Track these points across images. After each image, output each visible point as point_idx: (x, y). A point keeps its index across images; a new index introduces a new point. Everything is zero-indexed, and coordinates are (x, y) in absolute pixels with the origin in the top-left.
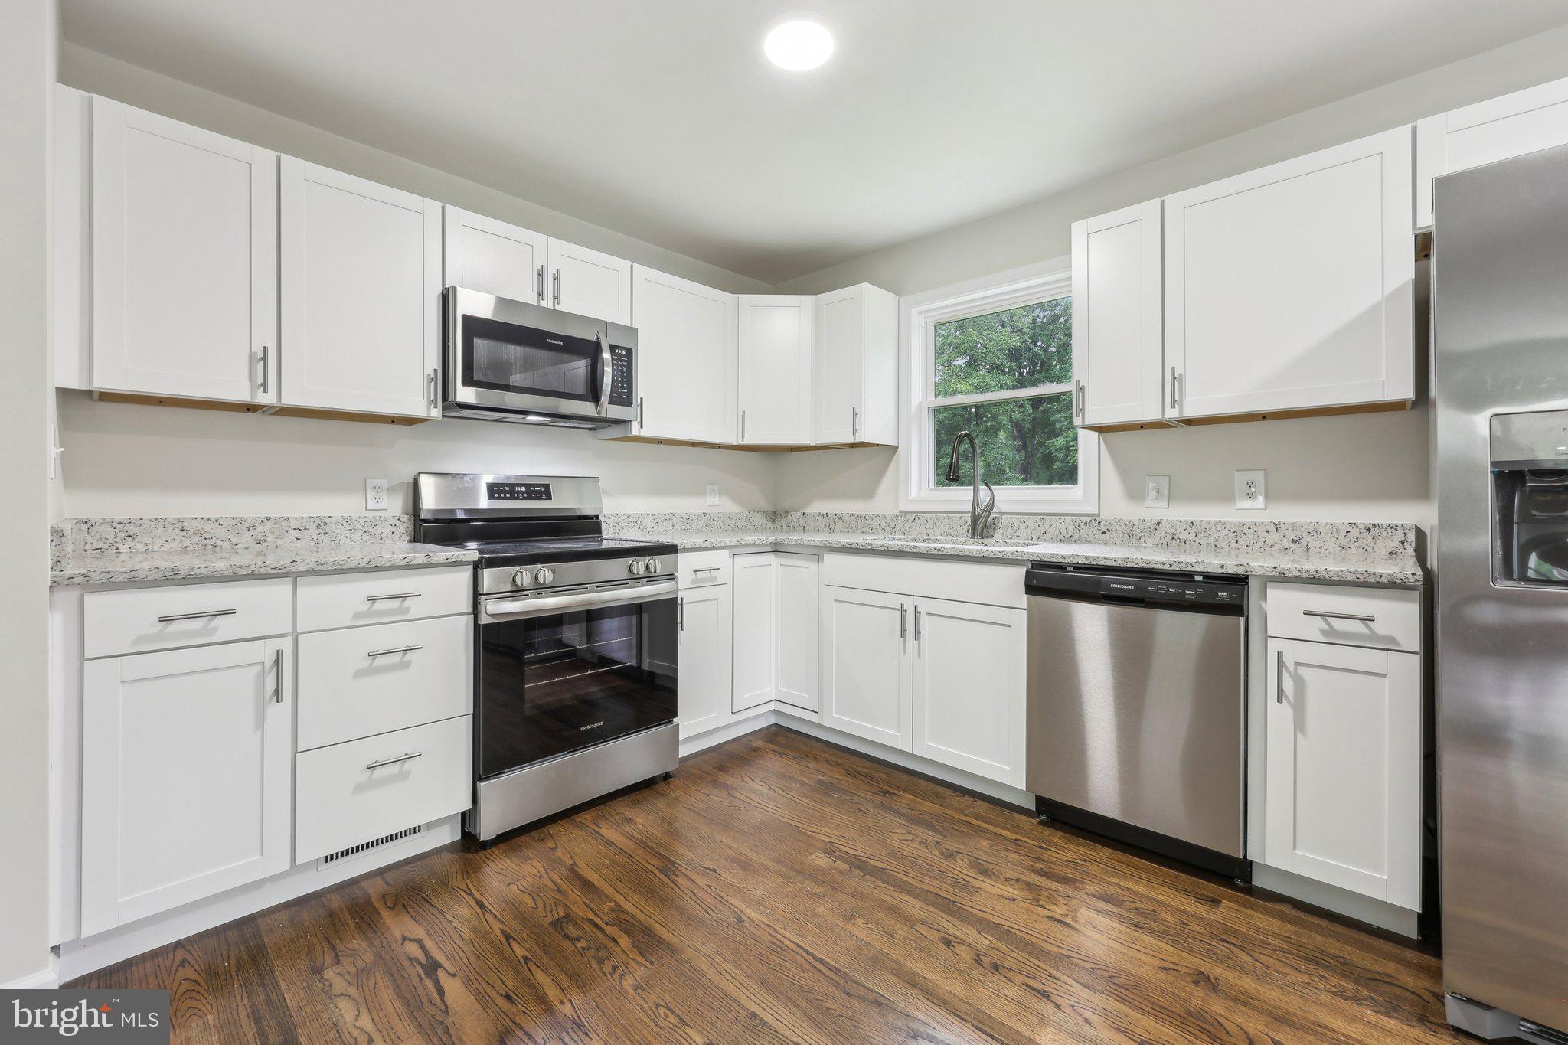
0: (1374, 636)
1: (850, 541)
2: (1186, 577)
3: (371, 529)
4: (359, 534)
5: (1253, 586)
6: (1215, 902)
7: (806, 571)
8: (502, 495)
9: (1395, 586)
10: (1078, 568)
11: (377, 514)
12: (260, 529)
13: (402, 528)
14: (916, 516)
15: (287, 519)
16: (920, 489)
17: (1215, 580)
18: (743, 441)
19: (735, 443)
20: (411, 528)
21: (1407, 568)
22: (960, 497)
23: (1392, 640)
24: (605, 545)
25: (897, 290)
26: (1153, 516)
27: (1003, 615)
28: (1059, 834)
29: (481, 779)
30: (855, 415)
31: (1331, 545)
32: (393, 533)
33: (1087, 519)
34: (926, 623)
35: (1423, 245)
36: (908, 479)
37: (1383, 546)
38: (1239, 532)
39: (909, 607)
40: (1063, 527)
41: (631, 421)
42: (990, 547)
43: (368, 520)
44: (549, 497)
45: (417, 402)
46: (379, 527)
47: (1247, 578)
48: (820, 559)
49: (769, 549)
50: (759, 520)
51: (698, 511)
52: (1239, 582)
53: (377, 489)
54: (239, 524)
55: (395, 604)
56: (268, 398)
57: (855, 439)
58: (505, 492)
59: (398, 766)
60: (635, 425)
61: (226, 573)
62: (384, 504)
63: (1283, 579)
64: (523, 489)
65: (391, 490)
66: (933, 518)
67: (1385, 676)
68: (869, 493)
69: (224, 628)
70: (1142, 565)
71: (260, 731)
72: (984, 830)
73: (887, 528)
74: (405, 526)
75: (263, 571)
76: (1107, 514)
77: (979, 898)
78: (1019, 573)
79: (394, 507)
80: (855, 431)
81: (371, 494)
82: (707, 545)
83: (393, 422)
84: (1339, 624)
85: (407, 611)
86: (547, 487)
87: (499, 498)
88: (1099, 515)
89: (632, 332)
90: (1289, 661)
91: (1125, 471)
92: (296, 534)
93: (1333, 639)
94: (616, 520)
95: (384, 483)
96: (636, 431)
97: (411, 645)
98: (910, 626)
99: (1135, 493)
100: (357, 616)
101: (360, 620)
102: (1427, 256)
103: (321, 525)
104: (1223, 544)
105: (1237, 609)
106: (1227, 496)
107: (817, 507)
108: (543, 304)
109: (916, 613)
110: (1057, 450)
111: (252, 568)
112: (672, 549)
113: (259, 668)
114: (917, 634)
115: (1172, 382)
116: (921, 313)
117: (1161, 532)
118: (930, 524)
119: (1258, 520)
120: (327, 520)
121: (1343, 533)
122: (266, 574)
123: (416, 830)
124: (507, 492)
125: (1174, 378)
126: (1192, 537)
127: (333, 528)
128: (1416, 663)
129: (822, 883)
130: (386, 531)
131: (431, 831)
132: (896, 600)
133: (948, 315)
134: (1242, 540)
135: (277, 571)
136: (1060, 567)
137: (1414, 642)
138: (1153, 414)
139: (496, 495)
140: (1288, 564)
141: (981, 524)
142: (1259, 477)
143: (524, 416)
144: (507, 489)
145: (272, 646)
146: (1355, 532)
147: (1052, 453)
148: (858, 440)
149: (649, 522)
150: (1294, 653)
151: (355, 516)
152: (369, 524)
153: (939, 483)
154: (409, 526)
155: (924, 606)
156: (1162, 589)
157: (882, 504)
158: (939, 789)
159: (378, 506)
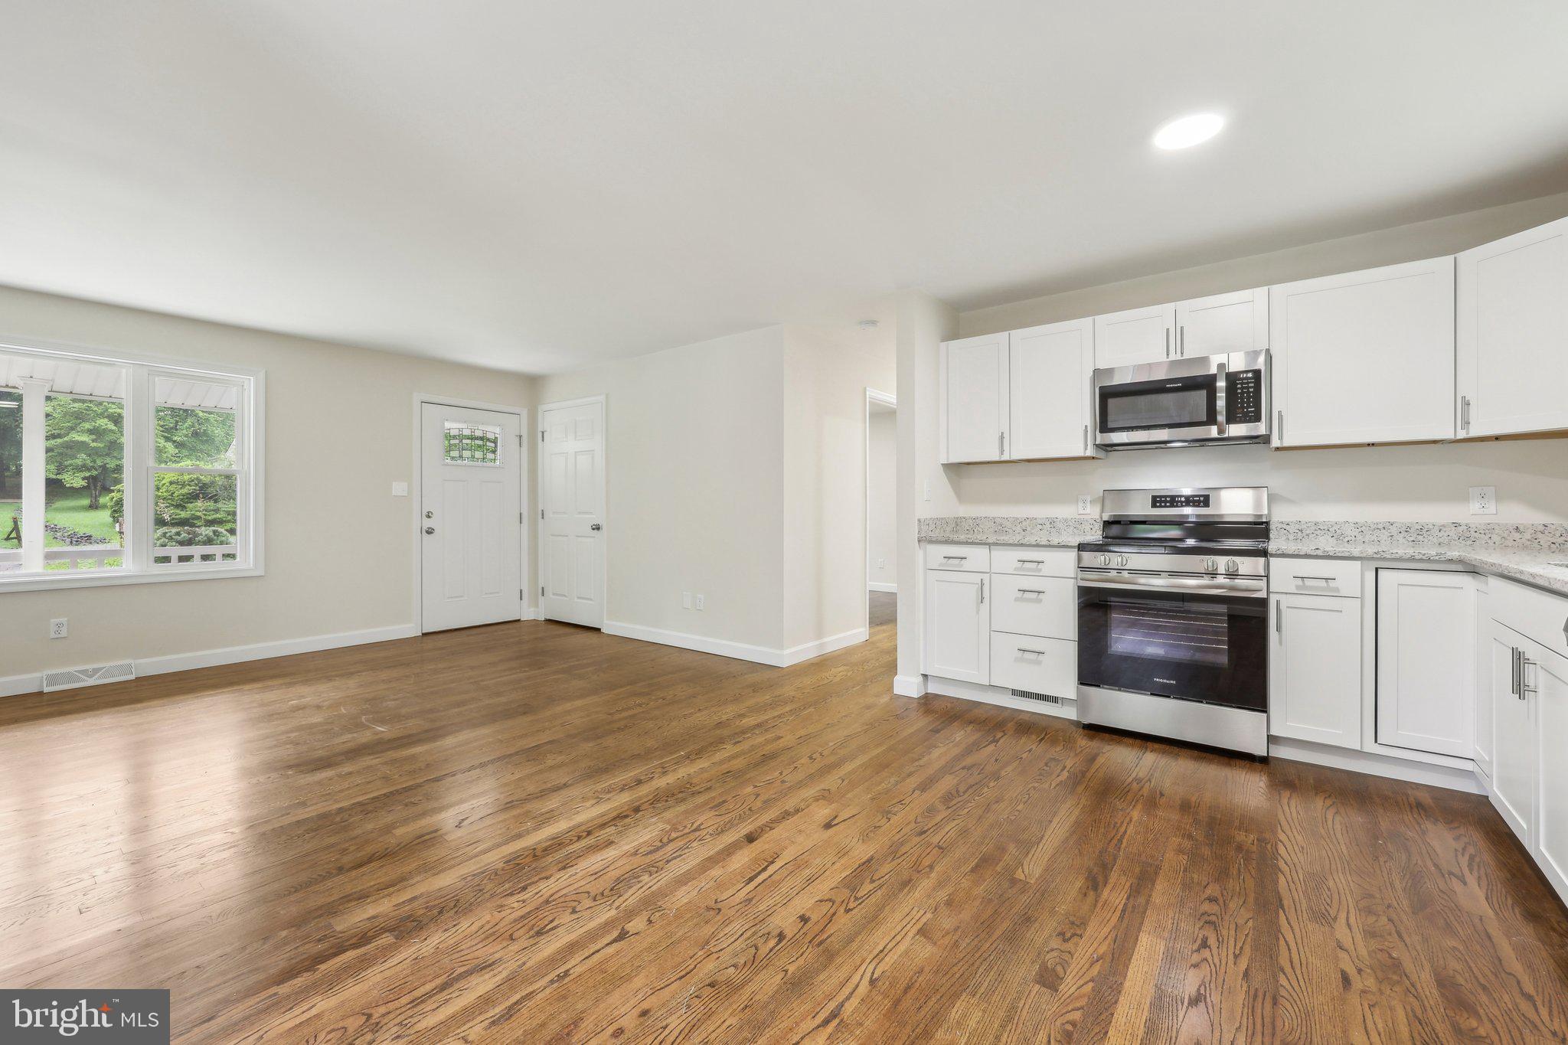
3: (1078, 526)
4: (1072, 528)
8: (1163, 504)
11: (1083, 517)
12: (1024, 523)
13: (1097, 527)
15: (1036, 519)
19: (1451, 437)
32: (1092, 529)
41: (1268, 435)
43: (1079, 519)
44: (1207, 505)
45: (1077, 446)
46: (1083, 525)
53: (1085, 502)
54: (1017, 521)
56: (1006, 457)
58: (1166, 502)
60: (1273, 437)
61: (963, 541)
62: (1088, 510)
64: (1184, 501)
65: (1093, 502)
75: (976, 541)
79: (1095, 512)
81: (1080, 505)
85: (1040, 570)
86: (1206, 496)
87: (1161, 506)
92: (1040, 527)
94: (1297, 526)
95: (1088, 498)
96: (1274, 443)
103: (1052, 522)
113: (977, 586)
120: (1055, 520)
122: (979, 543)
124: (1168, 502)
127: (1059, 525)
130: (1086, 527)
139: (1158, 504)
144: (1168, 499)
145: (980, 576)
151: (1069, 517)
152: (1077, 521)
159: (1084, 512)
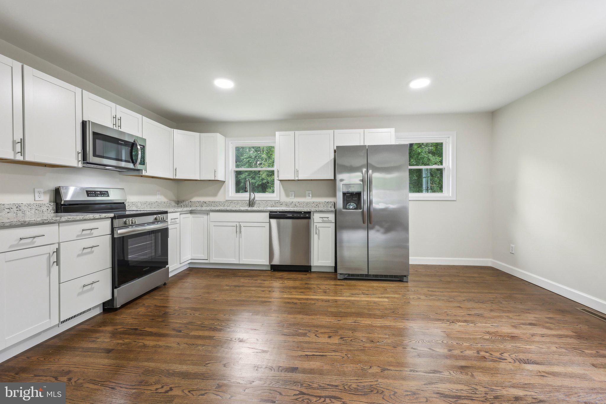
0: (329, 221)
1: (219, 209)
2: (300, 213)
3: (38, 208)
4: (34, 210)
5: (312, 213)
6: (306, 275)
7: (204, 218)
8: (92, 195)
9: (331, 211)
10: (280, 212)
11: (41, 202)
13: (51, 208)
14: (232, 201)
16: (232, 194)
17: (306, 213)
18: (175, 177)
19: (172, 178)
20: (55, 208)
21: (333, 209)
22: (245, 196)
23: (331, 221)
24: (127, 213)
25: (225, 136)
26: (292, 200)
27: (263, 225)
28: (276, 272)
29: (116, 288)
30: (215, 172)
31: (322, 206)
32: (48, 210)
33: (277, 202)
34: (243, 229)
35: (335, 151)
36: (228, 191)
37: (330, 205)
38: (307, 203)
39: (238, 225)
40: (272, 204)
41: (142, 170)
42: (254, 208)
43: (38, 205)
44: (108, 196)
46: (42, 208)
47: (311, 212)
48: (208, 214)
49: (189, 212)
50: (173, 204)
51: (155, 201)
52: (309, 213)
53: (39, 193)
55: (88, 232)
57: (215, 179)
58: (92, 193)
59: (90, 286)
60: (143, 171)
61: (40, 222)
62: (42, 198)
63: (316, 211)
64: (99, 193)
65: (45, 193)
66: (237, 202)
67: (330, 227)
68: (215, 194)
69: (39, 241)
70: (293, 210)
71: (49, 277)
72: (260, 275)
73: (222, 205)
74: (52, 206)
75: (52, 221)
76: (282, 200)
77: (265, 284)
78: (268, 214)
79: (46, 199)
80: (215, 176)
81: (37, 195)
82: (174, 211)
83: (45, 166)
84: (325, 219)
85: (92, 234)
86: (107, 192)
87: (91, 196)
88: (280, 201)
89: (145, 140)
90: (317, 227)
91: (285, 191)
92: (8, 210)
93: (324, 222)
95: (42, 190)
96: (144, 173)
97: (95, 245)
98: (239, 230)
99: (287, 195)
100: (78, 236)
101: (80, 237)
102: (335, 152)
103: (18, 206)
104: (304, 206)
105: (309, 218)
106: (305, 196)
107: (195, 199)
108: (115, 128)
109: (240, 226)
110: (242, 179)
111: (48, 220)
112: (166, 212)
113: (48, 255)
114: (240, 232)
115: (296, 172)
116: (231, 143)
117: (293, 204)
118: (236, 204)
119: (311, 201)
120: (21, 205)
121: (324, 203)
122: (53, 222)
123: (90, 310)
125: (297, 171)
126: (299, 205)
127: (24, 208)
128: (334, 224)
129: (231, 290)
130: (45, 209)
131: (94, 309)
132: (234, 224)
133: (240, 145)
134: (308, 205)
135: (56, 221)
136: (276, 212)
137: (334, 221)
138: (293, 179)
139: (90, 195)
140: (317, 209)
141: (251, 203)
142: (310, 192)
143: (105, 167)
144: (93, 193)
145: (54, 246)
146: (325, 203)
147: (240, 180)
148: (216, 179)
149: (139, 205)
150: (318, 225)
152: (38, 206)
153: (236, 193)
154: (54, 207)
155: (242, 224)
156: (297, 215)
157: (220, 198)
158: (247, 271)
159: (40, 199)
